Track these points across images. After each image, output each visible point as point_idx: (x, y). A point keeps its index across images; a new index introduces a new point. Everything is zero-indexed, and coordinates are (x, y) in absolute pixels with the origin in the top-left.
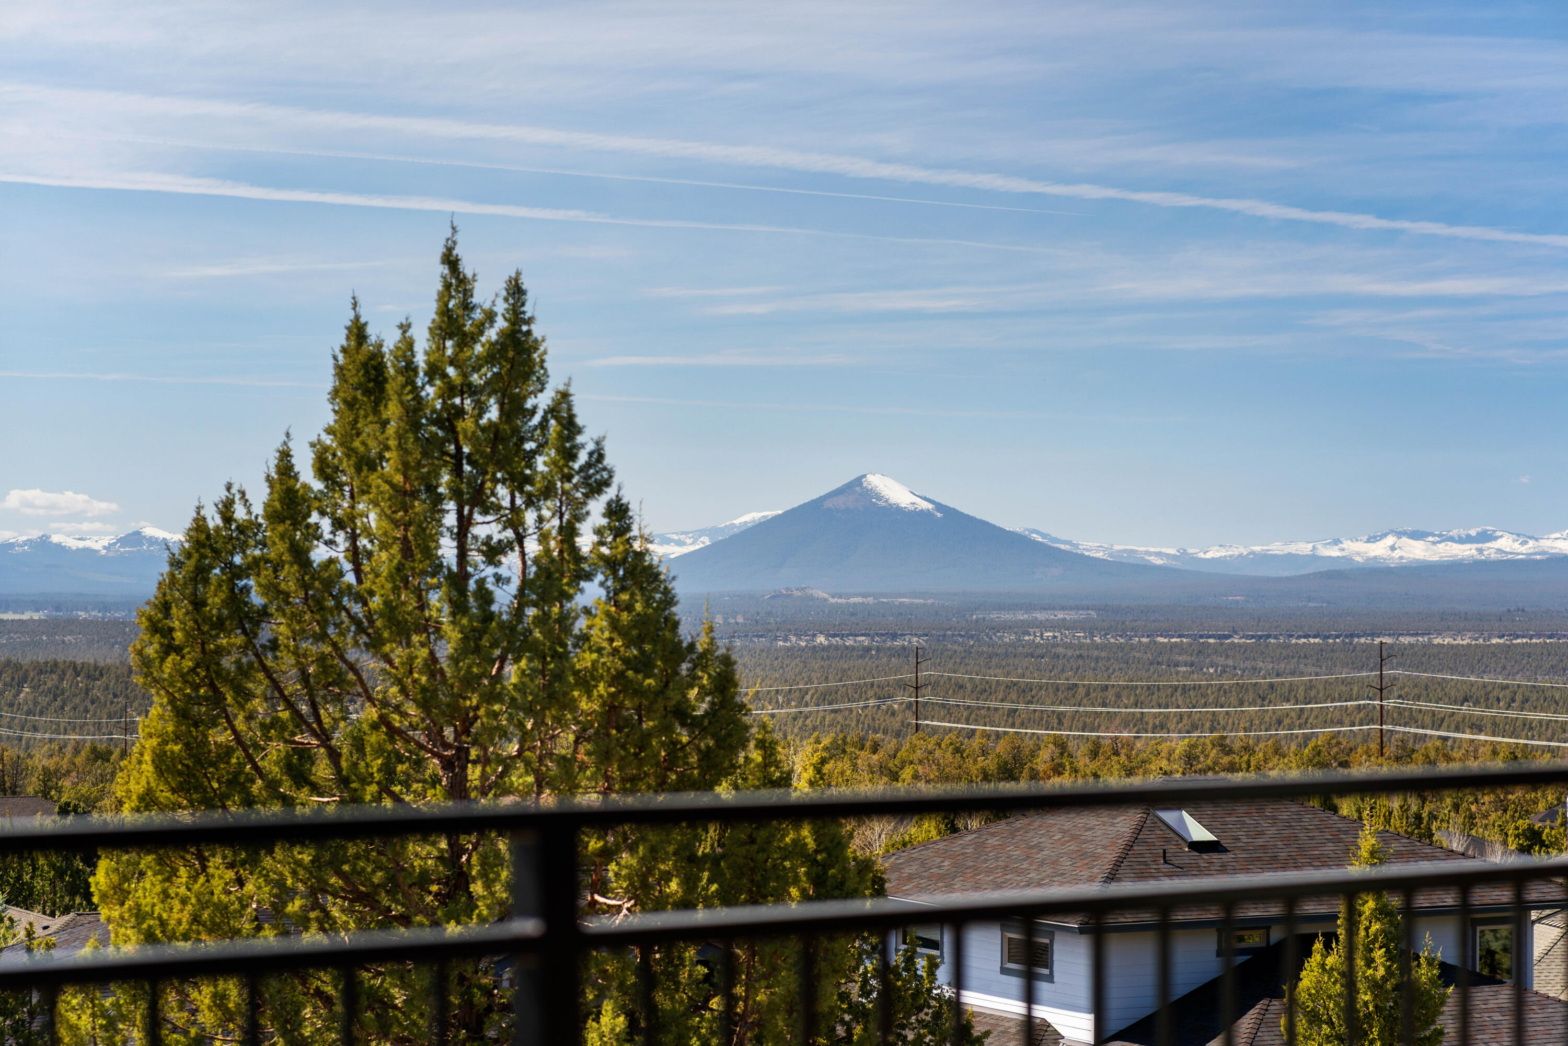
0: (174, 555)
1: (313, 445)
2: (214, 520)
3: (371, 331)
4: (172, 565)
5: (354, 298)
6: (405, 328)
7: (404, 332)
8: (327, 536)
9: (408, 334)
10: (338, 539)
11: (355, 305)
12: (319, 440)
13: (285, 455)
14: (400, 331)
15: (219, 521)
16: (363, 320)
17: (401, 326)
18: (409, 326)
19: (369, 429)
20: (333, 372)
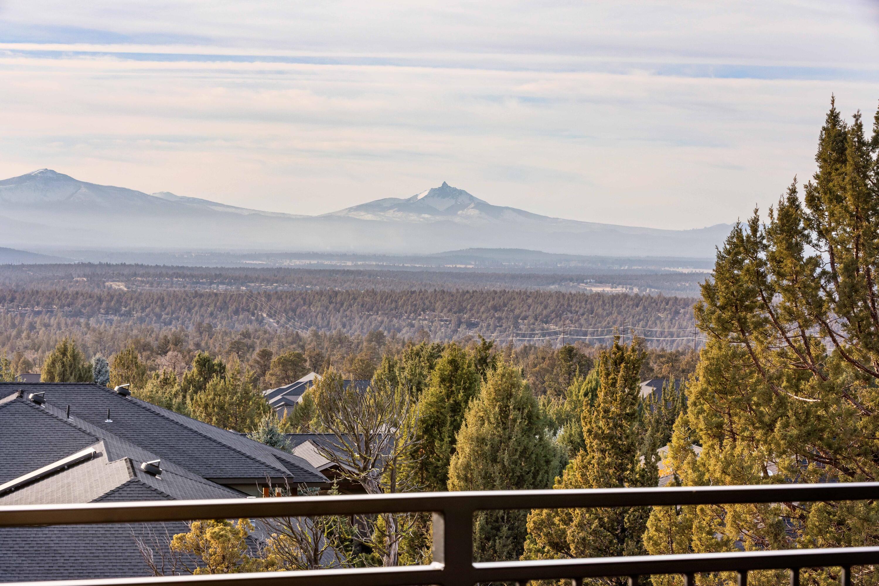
0: (720, 252)
1: (806, 187)
2: (747, 232)
3: (841, 117)
4: (718, 257)
5: (833, 97)
6: (857, 117)
7: (857, 120)
8: (814, 242)
9: (859, 121)
10: (821, 244)
11: (833, 101)
12: (810, 184)
13: (793, 191)
14: (854, 119)
15: (749, 232)
16: (837, 111)
17: (855, 116)
18: (860, 116)
19: (836, 179)
20: (819, 142)
